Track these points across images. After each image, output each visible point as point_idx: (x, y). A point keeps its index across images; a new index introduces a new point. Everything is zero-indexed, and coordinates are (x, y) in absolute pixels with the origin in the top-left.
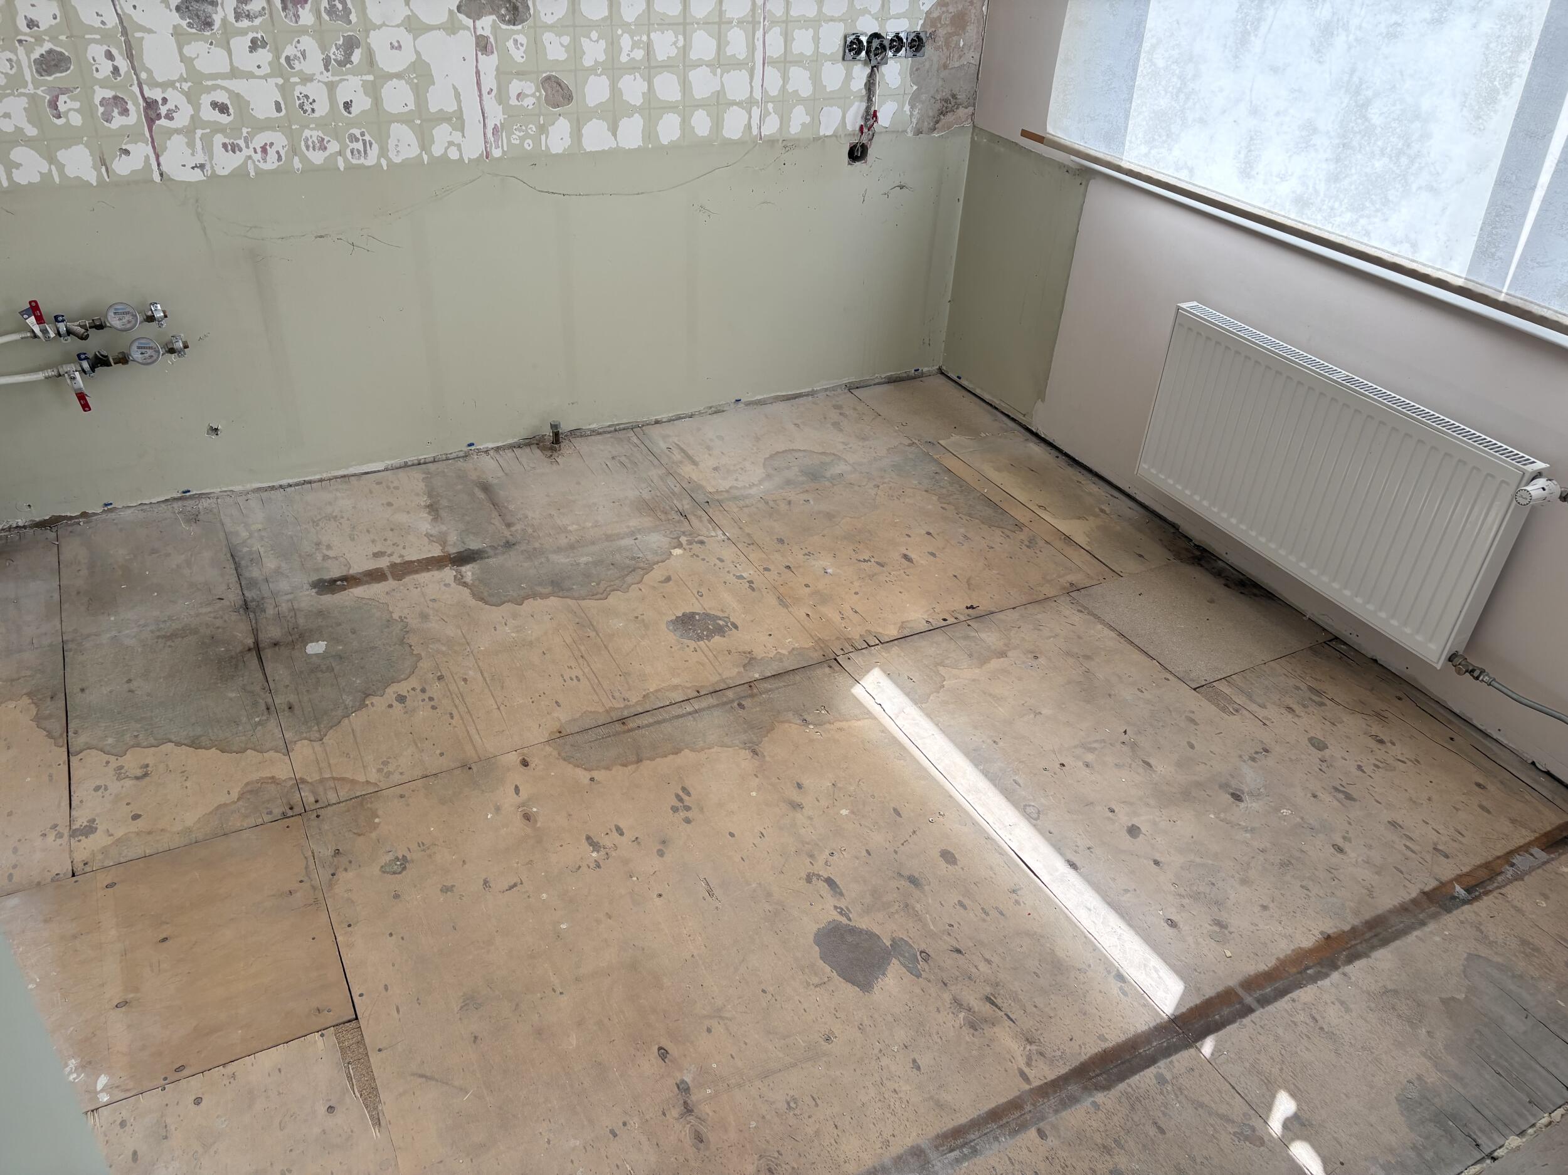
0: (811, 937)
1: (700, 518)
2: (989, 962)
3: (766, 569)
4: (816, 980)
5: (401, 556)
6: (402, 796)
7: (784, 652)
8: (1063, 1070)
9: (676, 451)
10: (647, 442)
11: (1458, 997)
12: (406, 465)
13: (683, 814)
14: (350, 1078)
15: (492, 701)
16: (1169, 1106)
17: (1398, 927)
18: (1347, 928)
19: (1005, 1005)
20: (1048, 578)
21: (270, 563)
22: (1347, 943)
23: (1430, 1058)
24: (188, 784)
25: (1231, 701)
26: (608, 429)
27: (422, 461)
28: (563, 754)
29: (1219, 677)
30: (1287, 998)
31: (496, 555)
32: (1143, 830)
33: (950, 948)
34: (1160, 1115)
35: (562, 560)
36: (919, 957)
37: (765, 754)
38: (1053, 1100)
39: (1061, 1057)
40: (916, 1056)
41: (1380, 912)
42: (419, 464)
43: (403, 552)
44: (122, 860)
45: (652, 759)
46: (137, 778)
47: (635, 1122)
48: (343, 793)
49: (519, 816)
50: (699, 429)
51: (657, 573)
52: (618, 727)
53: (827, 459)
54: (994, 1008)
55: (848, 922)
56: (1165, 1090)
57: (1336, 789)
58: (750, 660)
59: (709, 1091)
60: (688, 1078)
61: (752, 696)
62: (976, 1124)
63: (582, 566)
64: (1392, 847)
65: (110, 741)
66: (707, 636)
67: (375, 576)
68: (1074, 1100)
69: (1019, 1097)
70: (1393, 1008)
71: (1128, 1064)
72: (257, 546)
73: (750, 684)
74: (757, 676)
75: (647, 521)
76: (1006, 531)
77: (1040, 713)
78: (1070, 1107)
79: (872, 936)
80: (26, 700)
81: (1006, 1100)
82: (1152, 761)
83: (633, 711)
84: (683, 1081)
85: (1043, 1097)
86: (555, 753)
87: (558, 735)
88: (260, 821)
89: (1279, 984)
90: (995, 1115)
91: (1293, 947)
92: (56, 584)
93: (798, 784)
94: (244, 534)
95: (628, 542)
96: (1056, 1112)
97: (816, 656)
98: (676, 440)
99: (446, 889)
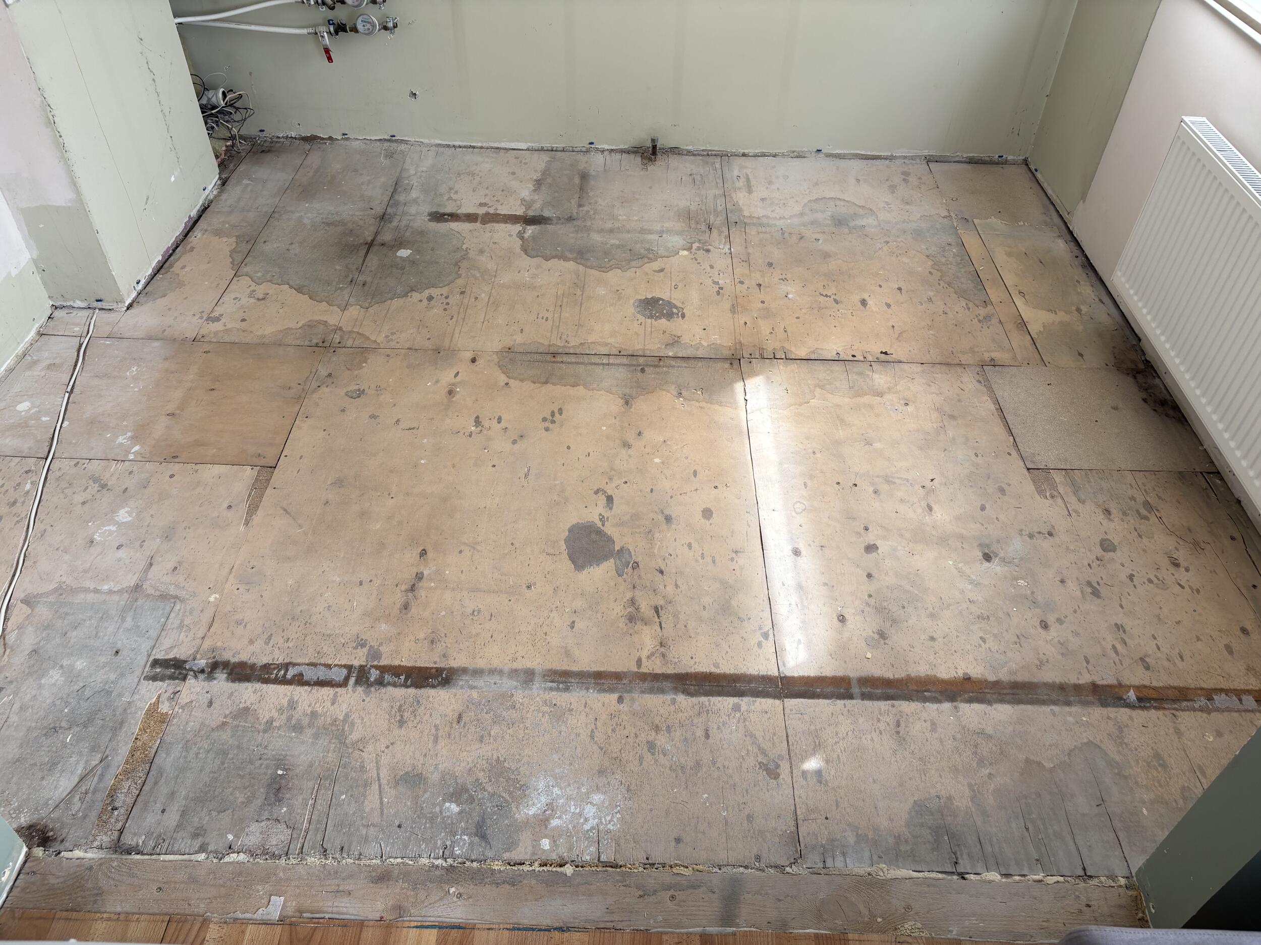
0: (569, 526)
1: (721, 232)
2: (677, 586)
3: (741, 282)
4: (551, 551)
5: (496, 209)
6: (388, 356)
7: (705, 344)
8: (670, 670)
9: (742, 180)
10: (725, 169)
11: (1045, 764)
12: (542, 150)
13: (547, 424)
14: (249, 495)
15: (482, 317)
16: (727, 726)
17: (1041, 697)
18: (992, 678)
19: (664, 617)
20: (976, 349)
21: (414, 194)
22: (981, 689)
23: (974, 791)
24: (281, 311)
25: (1054, 487)
26: (702, 153)
27: (554, 149)
28: (501, 363)
29: (1062, 467)
30: (889, 702)
31: (557, 223)
32: (879, 551)
33: (658, 568)
34: (715, 727)
35: (597, 237)
36: (630, 565)
37: (633, 406)
38: (646, 685)
39: (676, 663)
40: (577, 620)
41: (1035, 680)
42: (552, 151)
43: (499, 207)
44: (221, 341)
45: (554, 384)
46: (258, 299)
47: (377, 582)
48: (357, 343)
49: (447, 390)
50: (774, 167)
51: (656, 265)
52: (549, 358)
53: (861, 212)
54: (656, 615)
55: (601, 526)
56: (733, 715)
57: (1089, 584)
58: (675, 341)
59: (433, 584)
60: (425, 573)
61: (655, 366)
62: (582, 676)
63: (608, 246)
64: (1099, 642)
65: (259, 274)
66: (657, 317)
67: (471, 218)
68: (662, 691)
69: (624, 673)
70: (976, 746)
71: (720, 688)
72: (414, 181)
73: (660, 358)
74: (671, 354)
75: (679, 226)
76: (971, 305)
77: (871, 445)
78: (655, 694)
79: (610, 540)
80: (234, 239)
81: (613, 670)
82: (935, 508)
83: (567, 351)
84: (422, 573)
85: (641, 680)
86: (496, 360)
87: (507, 350)
88: (302, 343)
89: (891, 691)
90: (599, 676)
91: (929, 673)
92: (291, 178)
93: (640, 432)
94: (412, 172)
95: (655, 237)
96: (643, 692)
97: (726, 353)
98: (749, 171)
99: (373, 417)
